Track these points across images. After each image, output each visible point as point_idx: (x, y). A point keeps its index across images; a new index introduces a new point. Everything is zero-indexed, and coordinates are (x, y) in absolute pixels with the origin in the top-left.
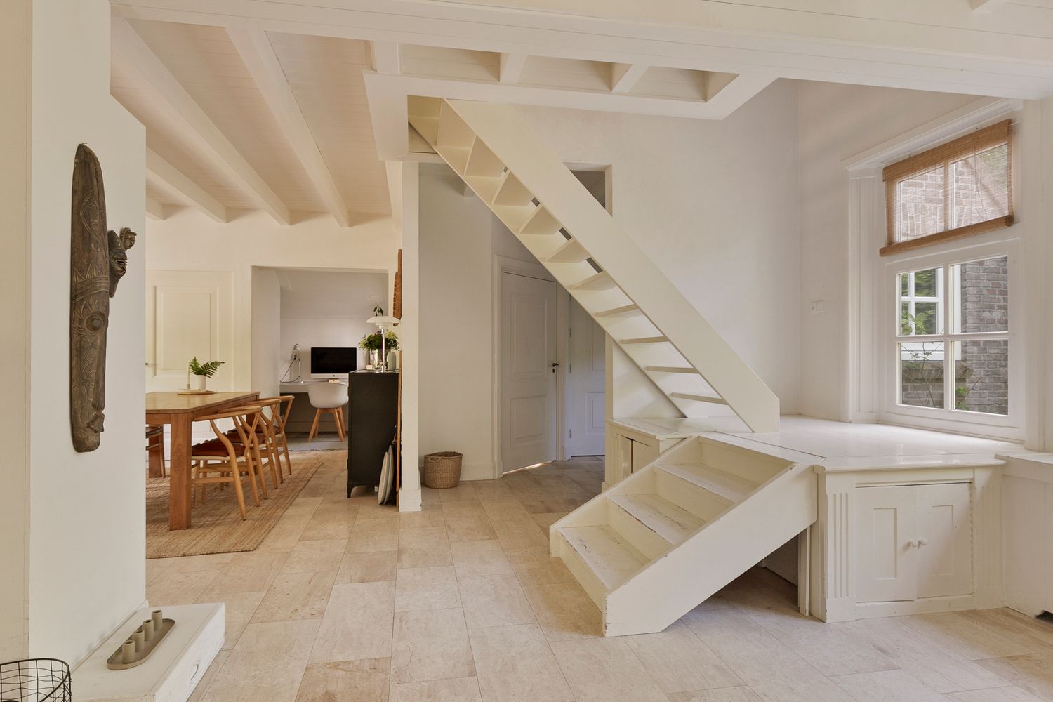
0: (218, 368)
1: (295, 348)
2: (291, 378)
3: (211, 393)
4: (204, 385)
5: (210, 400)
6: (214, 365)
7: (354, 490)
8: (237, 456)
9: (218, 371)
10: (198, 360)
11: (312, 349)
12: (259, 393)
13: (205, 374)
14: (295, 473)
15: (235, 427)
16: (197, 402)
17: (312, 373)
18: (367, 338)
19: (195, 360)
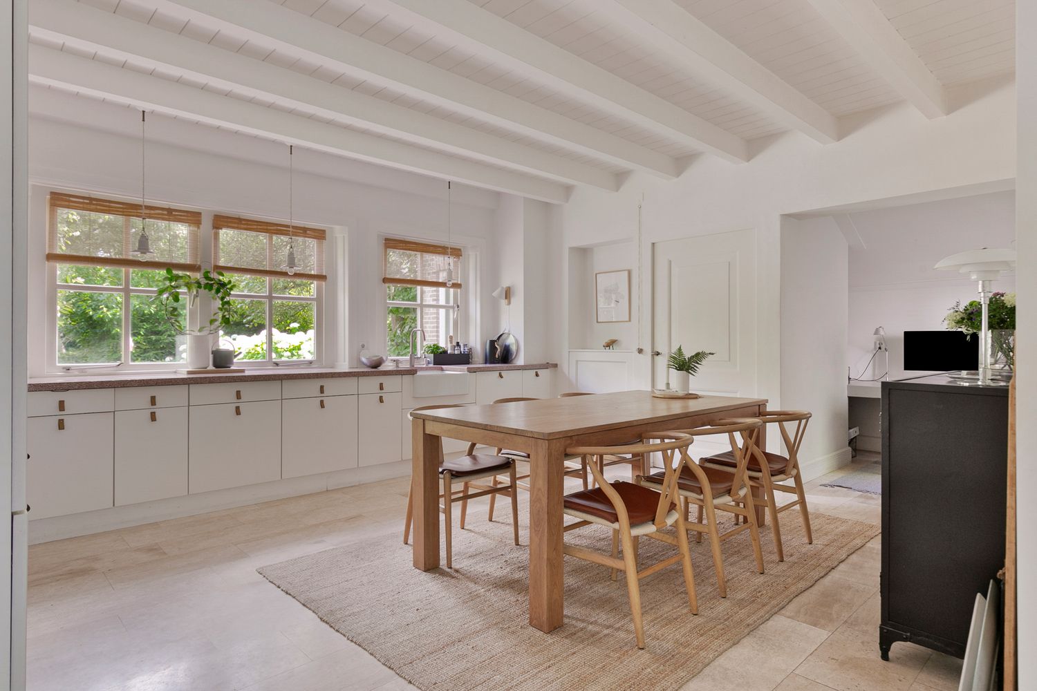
0: (704, 362)
1: (877, 332)
2: (874, 375)
3: (696, 397)
4: (686, 383)
5: (694, 406)
6: (698, 357)
7: (897, 647)
8: (634, 523)
9: (703, 368)
10: (683, 350)
11: (906, 334)
12: (767, 401)
13: (687, 370)
14: (819, 542)
15: (731, 449)
16: (677, 408)
17: (905, 369)
18: (961, 308)
19: (680, 349)
